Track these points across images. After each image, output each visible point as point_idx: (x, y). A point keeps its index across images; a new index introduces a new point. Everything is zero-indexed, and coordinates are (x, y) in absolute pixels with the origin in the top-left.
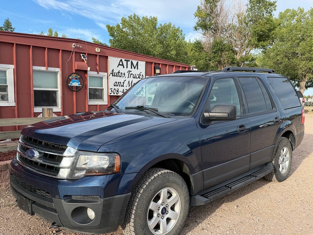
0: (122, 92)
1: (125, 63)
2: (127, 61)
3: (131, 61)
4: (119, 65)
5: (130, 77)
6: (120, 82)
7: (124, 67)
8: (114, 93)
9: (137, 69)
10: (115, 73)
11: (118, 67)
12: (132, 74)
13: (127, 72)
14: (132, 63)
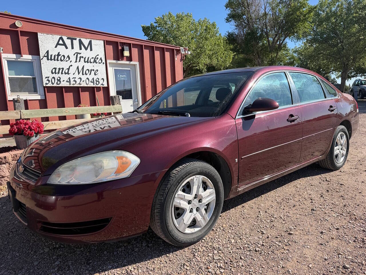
0: (67, 81)
1: (68, 42)
2: (72, 40)
3: (78, 39)
4: (58, 44)
5: (80, 61)
6: (63, 69)
7: (67, 48)
8: (53, 84)
9: (91, 50)
10: (51, 56)
11: (56, 47)
12: (83, 57)
13: (74, 55)
14: (81, 43)
